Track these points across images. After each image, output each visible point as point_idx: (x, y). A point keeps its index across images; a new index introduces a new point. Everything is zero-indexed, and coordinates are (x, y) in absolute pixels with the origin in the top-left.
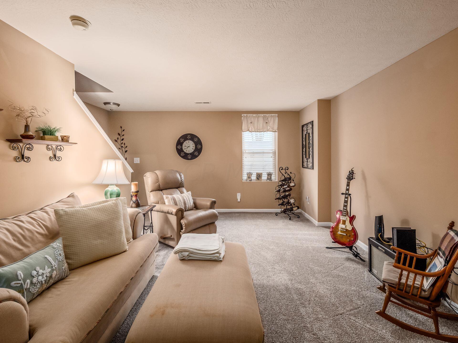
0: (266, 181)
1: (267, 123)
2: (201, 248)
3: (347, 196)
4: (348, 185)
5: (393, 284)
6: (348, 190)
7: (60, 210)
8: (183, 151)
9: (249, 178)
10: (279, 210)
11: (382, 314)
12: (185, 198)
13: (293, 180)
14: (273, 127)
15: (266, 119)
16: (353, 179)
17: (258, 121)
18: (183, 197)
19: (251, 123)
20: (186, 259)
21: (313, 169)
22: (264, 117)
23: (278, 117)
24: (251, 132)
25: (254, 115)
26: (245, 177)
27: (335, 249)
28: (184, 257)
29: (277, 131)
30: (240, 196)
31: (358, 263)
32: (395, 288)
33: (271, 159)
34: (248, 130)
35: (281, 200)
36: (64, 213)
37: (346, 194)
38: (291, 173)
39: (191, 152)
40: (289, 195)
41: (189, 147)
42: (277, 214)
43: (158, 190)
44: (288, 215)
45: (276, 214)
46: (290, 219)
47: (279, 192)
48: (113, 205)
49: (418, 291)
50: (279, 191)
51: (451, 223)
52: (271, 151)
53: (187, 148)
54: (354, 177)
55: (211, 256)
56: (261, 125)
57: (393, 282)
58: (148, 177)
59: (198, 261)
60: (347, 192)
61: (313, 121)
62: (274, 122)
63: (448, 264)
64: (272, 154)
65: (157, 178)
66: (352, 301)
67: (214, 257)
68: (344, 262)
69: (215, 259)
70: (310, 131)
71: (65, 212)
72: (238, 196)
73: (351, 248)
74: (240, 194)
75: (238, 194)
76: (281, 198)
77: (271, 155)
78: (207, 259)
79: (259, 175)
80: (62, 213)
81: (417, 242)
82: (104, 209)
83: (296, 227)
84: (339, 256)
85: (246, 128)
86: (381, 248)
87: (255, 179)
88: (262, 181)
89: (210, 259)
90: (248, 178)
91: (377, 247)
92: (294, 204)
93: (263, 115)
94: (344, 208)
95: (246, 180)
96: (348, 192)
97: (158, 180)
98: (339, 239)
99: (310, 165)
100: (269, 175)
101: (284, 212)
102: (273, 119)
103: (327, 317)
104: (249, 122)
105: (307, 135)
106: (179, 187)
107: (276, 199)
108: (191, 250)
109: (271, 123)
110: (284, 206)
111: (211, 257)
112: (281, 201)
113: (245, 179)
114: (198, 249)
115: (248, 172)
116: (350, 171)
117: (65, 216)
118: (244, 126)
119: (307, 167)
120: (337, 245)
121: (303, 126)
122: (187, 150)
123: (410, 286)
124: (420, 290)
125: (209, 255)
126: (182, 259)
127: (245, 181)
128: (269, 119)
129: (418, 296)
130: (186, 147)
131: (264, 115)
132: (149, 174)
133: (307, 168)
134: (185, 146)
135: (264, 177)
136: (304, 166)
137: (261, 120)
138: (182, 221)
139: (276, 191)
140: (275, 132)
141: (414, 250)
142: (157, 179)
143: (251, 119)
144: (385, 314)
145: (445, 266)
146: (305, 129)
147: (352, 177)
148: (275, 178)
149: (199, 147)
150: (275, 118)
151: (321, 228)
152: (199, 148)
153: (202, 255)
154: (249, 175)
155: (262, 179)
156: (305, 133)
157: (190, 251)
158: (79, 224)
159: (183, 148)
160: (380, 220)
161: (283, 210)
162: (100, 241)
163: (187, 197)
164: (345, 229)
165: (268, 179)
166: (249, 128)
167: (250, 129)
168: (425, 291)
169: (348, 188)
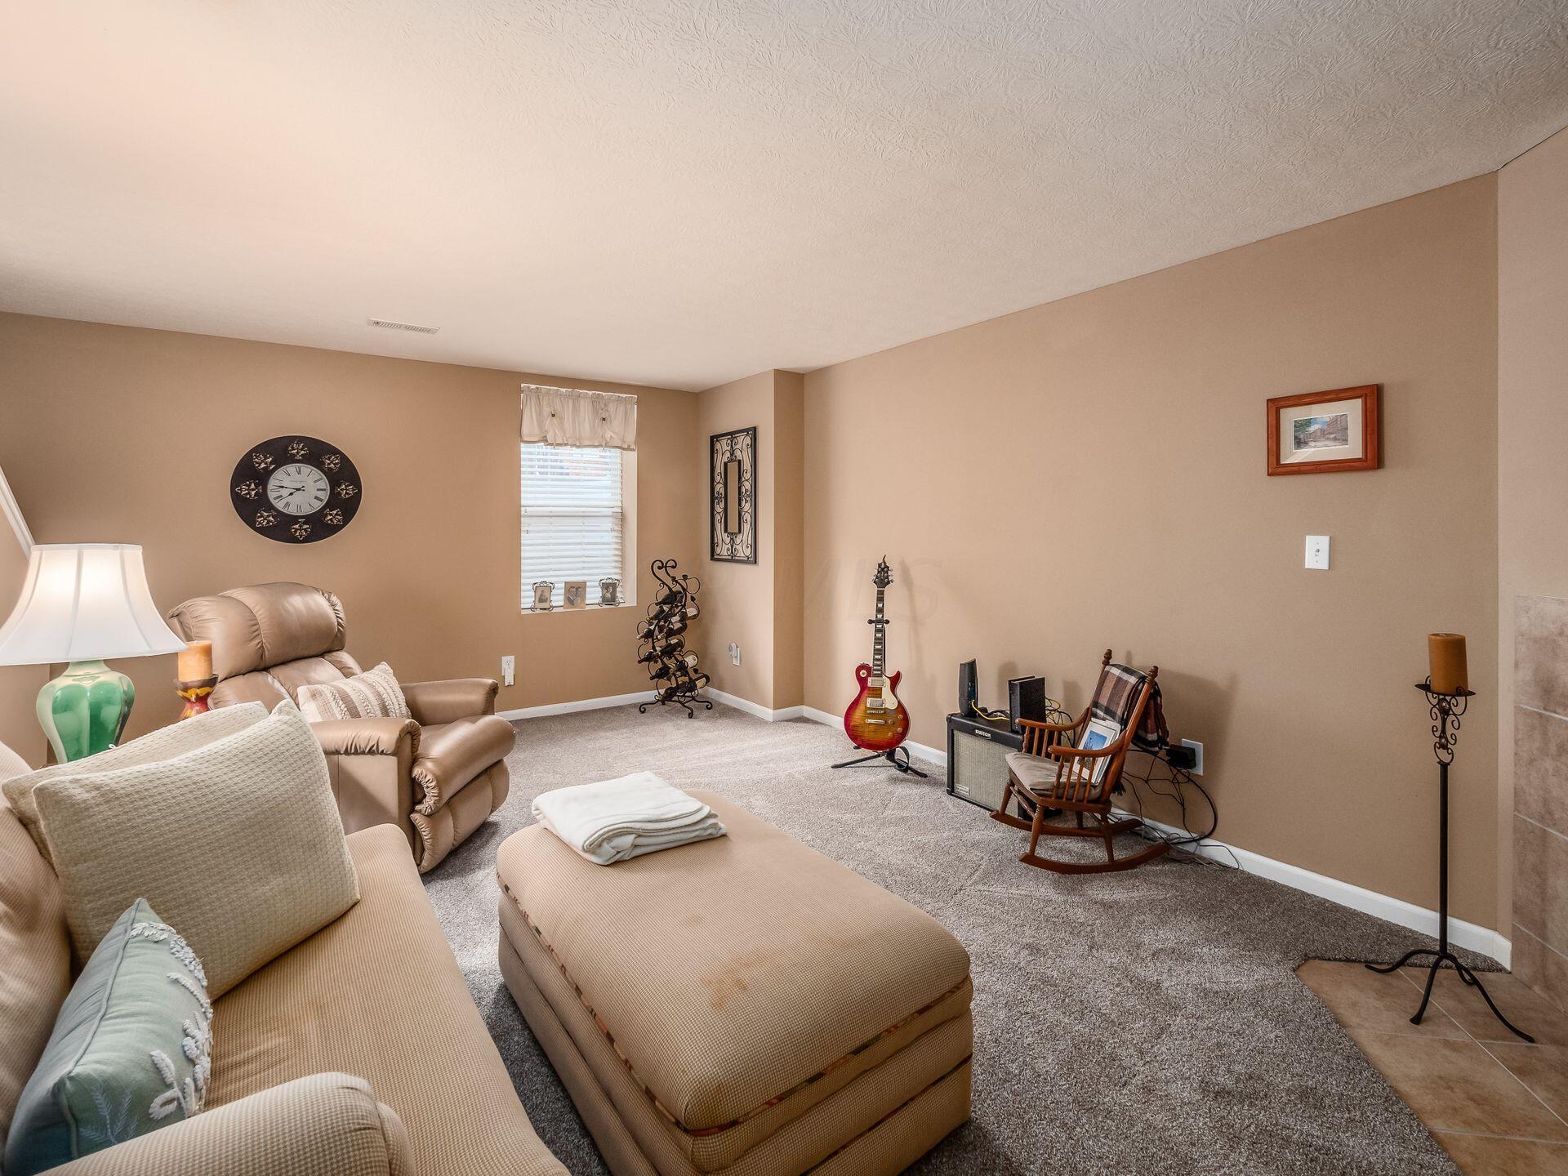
0: (598, 607)
1: (604, 419)
2: (662, 815)
3: (880, 626)
4: (880, 599)
5: (1047, 790)
6: (880, 611)
7: (68, 785)
8: (270, 507)
9: (542, 600)
10: (650, 695)
11: (1030, 859)
12: (381, 689)
13: (693, 599)
14: (624, 436)
15: (603, 406)
16: (888, 583)
17: (576, 409)
18: (371, 686)
19: (553, 415)
20: (626, 858)
21: (756, 563)
22: (595, 401)
23: (638, 402)
24: (551, 444)
25: (564, 390)
26: (527, 599)
27: (853, 765)
28: (618, 852)
29: (633, 447)
30: (512, 666)
31: (917, 782)
32: (1050, 796)
33: (611, 538)
34: (544, 440)
35: (656, 662)
36: (94, 793)
37: (878, 621)
38: (685, 577)
39: (307, 510)
40: (680, 644)
41: (298, 490)
42: (642, 708)
43: (251, 669)
44: (683, 705)
45: (640, 710)
46: (691, 716)
47: (650, 639)
48: (291, 729)
49: (1085, 790)
50: (649, 635)
51: (1106, 654)
52: (609, 511)
53: (291, 494)
54: (890, 578)
55: (697, 830)
56: (587, 425)
57: (1047, 787)
58: (206, 617)
59: (665, 853)
60: (880, 616)
61: (755, 428)
62: (626, 419)
63: (1125, 727)
64: (611, 519)
65: (251, 620)
66: (960, 859)
67: (705, 829)
68: (891, 788)
69: (710, 834)
70: (745, 457)
71: (98, 789)
72: (504, 665)
73: (891, 756)
74: (512, 658)
75: (505, 659)
76: (660, 657)
77: (608, 524)
78: (688, 842)
79: (577, 589)
80: (86, 796)
81: (1047, 703)
82: (266, 750)
83: (723, 732)
84: (872, 779)
85: (537, 431)
86: (980, 733)
87: (562, 603)
88: (588, 608)
89: (696, 840)
90: (537, 602)
91: (970, 731)
92: (696, 671)
93: (590, 393)
94: (876, 657)
95: (531, 609)
96: (883, 617)
97: (256, 627)
98: (868, 735)
99: (743, 551)
100: (609, 587)
101: (668, 697)
102: (622, 408)
103: (941, 904)
104: (547, 410)
105: (733, 467)
106: (329, 651)
107: (640, 662)
108: (638, 825)
109: (617, 423)
110: (669, 679)
111: (697, 833)
112: (656, 667)
113: (529, 606)
114: (654, 818)
115: (539, 580)
116: (880, 565)
117: (102, 808)
118: (528, 427)
119: (730, 558)
120: (865, 752)
121: (714, 439)
122: (287, 504)
123: (1073, 786)
124: (1088, 786)
125: (690, 829)
126: (612, 860)
127: (530, 612)
128: (611, 408)
129: (1085, 801)
130: (285, 492)
131: (597, 392)
132: (206, 603)
133: (733, 559)
134: (282, 487)
135: (594, 595)
136: (716, 557)
137: (585, 407)
138: (417, 771)
139: (642, 637)
140: (629, 449)
141: (1043, 718)
142: (252, 623)
143: (553, 401)
144: (1036, 857)
145: (1121, 731)
146: (723, 446)
147: (887, 577)
148: (628, 597)
149: (346, 490)
150: (629, 406)
151: (786, 724)
152: (348, 494)
153: (671, 832)
154: (543, 592)
155: (587, 602)
156: (720, 460)
157: (635, 829)
158: (180, 828)
159: (272, 495)
160: (970, 671)
161: (662, 691)
162: (280, 880)
163: (385, 685)
164: (882, 709)
165: (604, 600)
166: (547, 432)
167: (550, 439)
168: (1095, 787)
169: (880, 605)
